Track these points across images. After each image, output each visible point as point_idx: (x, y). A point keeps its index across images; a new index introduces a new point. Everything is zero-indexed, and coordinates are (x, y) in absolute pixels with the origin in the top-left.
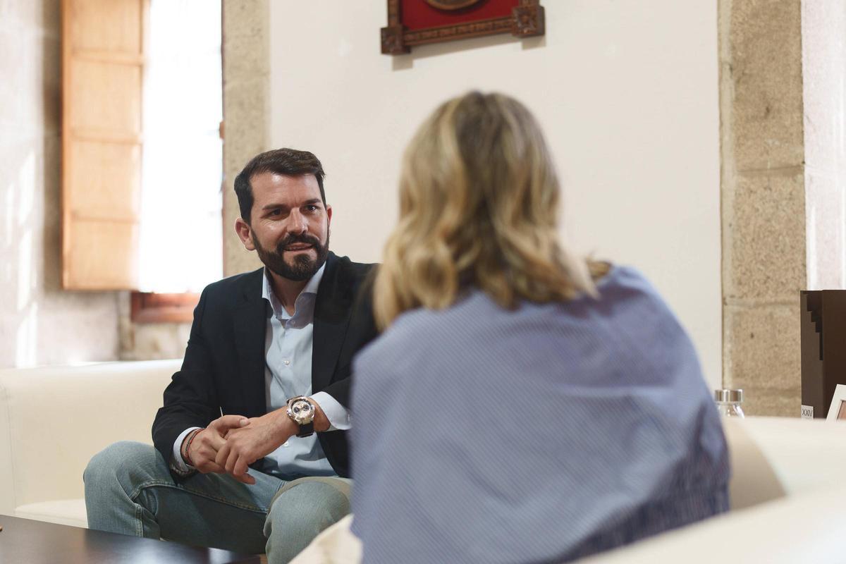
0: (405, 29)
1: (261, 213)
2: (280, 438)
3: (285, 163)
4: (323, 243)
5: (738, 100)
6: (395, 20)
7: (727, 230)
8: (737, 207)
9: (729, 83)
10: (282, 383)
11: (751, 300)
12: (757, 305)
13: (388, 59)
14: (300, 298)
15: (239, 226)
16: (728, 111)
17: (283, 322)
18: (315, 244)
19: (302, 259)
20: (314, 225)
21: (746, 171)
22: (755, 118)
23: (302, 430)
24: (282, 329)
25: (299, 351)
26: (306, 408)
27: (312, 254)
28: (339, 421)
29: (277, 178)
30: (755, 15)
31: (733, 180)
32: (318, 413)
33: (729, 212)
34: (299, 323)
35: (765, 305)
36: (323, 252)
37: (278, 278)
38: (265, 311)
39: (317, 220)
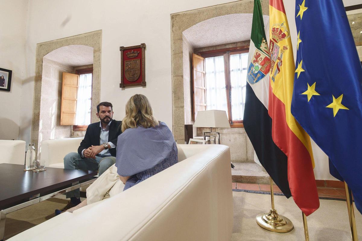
0: (124, 84)
1: (101, 112)
2: (102, 150)
3: (106, 104)
4: (111, 118)
5: (175, 97)
6: (122, 82)
7: (173, 115)
8: (175, 113)
9: (173, 94)
10: (103, 141)
11: (177, 126)
12: (177, 127)
13: (121, 88)
14: (107, 126)
15: (97, 114)
16: (173, 98)
17: (103, 131)
18: (110, 118)
19: (107, 120)
20: (110, 115)
21: (176, 107)
22: (177, 99)
23: (106, 148)
24: (103, 132)
25: (106, 135)
26: (107, 145)
27: (109, 119)
28: (112, 146)
29: (104, 107)
30: (177, 85)
31: (174, 109)
32: (109, 145)
33: (173, 113)
34: (106, 130)
35: (179, 127)
36: (111, 119)
37: (103, 123)
38: (100, 129)
39: (111, 114)
